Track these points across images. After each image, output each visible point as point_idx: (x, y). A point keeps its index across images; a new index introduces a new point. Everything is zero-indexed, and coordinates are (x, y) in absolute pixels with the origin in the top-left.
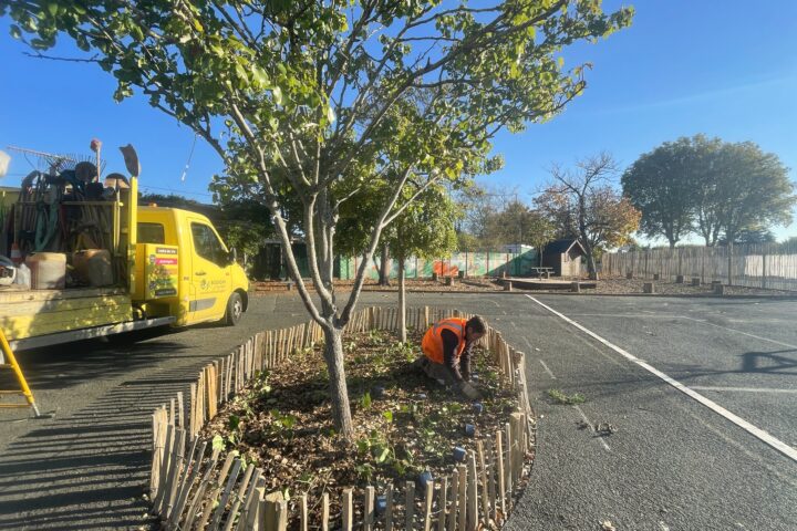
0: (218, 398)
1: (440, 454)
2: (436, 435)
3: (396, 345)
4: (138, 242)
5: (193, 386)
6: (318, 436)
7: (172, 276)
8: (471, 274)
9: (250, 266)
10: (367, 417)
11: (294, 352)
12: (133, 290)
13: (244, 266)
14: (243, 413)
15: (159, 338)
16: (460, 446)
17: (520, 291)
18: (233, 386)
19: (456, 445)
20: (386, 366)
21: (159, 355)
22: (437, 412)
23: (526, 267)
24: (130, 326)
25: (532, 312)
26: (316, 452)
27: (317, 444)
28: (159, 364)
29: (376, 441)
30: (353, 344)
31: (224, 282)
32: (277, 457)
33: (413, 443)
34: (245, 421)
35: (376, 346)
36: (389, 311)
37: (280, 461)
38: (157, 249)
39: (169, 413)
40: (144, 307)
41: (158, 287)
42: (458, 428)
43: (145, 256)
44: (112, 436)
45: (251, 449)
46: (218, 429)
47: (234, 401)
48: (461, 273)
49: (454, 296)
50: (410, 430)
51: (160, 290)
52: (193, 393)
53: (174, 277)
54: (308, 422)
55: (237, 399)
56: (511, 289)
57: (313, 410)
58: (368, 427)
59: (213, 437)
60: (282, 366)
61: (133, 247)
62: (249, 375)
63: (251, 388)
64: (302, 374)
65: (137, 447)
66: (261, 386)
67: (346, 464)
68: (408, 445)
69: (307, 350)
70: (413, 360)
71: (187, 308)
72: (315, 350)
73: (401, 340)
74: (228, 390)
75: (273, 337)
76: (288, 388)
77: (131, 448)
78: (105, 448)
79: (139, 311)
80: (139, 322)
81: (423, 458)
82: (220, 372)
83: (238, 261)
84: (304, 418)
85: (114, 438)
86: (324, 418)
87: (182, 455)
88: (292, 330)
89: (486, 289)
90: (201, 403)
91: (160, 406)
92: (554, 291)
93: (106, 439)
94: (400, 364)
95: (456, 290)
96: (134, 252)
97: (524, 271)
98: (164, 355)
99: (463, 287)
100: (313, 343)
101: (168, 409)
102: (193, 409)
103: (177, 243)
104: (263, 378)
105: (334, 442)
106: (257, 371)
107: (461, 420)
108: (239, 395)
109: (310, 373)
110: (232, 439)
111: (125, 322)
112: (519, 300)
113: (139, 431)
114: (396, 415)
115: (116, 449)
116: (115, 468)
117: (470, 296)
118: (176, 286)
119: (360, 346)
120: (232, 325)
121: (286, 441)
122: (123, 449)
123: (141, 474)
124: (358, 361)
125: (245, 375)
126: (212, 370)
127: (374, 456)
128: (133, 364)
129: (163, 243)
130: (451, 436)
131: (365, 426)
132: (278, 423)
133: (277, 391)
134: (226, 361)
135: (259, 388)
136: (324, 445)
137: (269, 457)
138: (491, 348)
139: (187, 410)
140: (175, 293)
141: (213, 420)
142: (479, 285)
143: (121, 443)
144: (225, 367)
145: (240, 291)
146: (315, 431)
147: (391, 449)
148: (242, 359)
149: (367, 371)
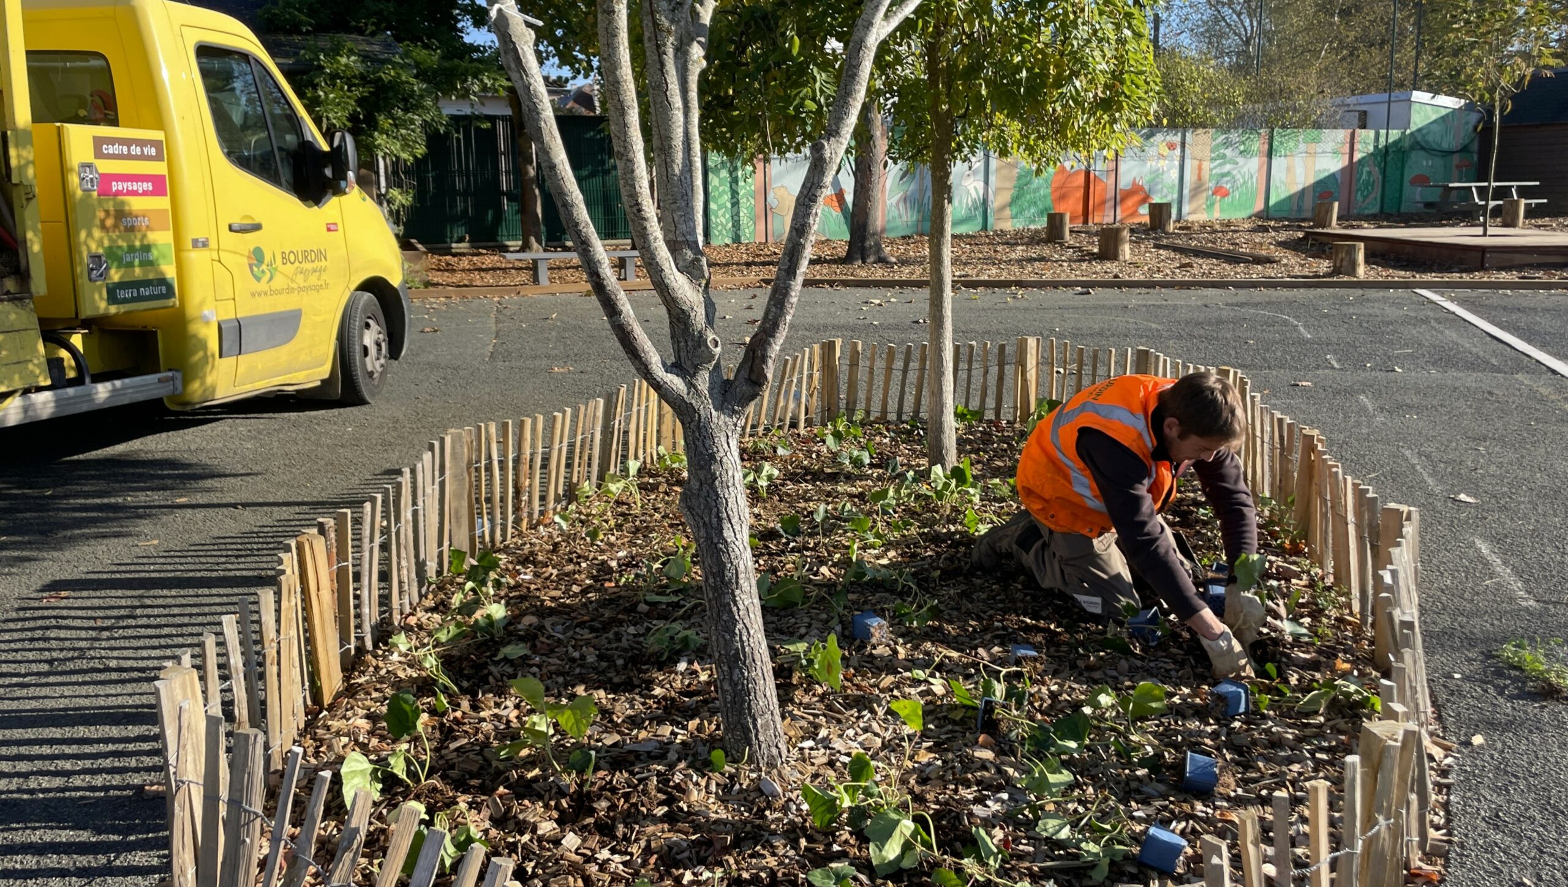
0: (344, 639)
1: (1092, 847)
2: (1075, 785)
3: (923, 476)
4: (36, 118)
5: (267, 596)
6: (671, 767)
7: (154, 237)
8: (1196, 213)
9: (401, 198)
10: (833, 715)
11: (571, 494)
12: (39, 284)
13: (380, 199)
14: (425, 686)
15: (135, 445)
16: (1165, 823)
17: (1399, 275)
18: (385, 600)
19: (1148, 820)
20: (888, 545)
21: (142, 498)
22: (1077, 706)
23: (1421, 180)
24: (44, 403)
25: (1445, 358)
26: (671, 818)
27: (672, 795)
28: (145, 526)
29: (868, 794)
30: (767, 468)
31: (321, 255)
32: (547, 827)
33: (994, 806)
34: (433, 712)
35: (849, 478)
36: (891, 354)
37: (557, 842)
38: (99, 142)
39: (203, 678)
40: (77, 340)
41: (115, 276)
42: (1155, 764)
43: (63, 170)
44: (41, 742)
45: (463, 802)
46: (352, 734)
47: (391, 648)
48: (1159, 212)
49: (1135, 298)
50: (984, 766)
51: (122, 285)
52: (268, 618)
53: (161, 238)
54: (635, 722)
55: (402, 642)
56: (1362, 271)
57: (649, 684)
58: (838, 744)
59: (340, 760)
60: (538, 540)
61: (25, 138)
62: (432, 567)
63: (441, 607)
64: (604, 569)
65: (117, 780)
66: (477, 603)
67: (772, 862)
68: (978, 810)
69: (615, 488)
70: (983, 529)
71: (213, 345)
72: (642, 487)
73: (938, 457)
74: (371, 613)
75: (503, 444)
76: (561, 611)
77: (99, 781)
78: (26, 775)
79: (64, 354)
80: (71, 391)
81: (1032, 857)
82: (342, 555)
83: (362, 182)
84: (623, 709)
85: (46, 750)
86: (691, 713)
87: (258, 807)
88: (563, 420)
89: (1257, 272)
90: (292, 654)
91: (177, 659)
92: (1540, 276)
93: (24, 750)
94: (936, 539)
95: (1138, 276)
96: (28, 154)
97: (1415, 196)
98: (156, 497)
99: (1168, 266)
100: (633, 466)
101: (201, 668)
102: (272, 670)
103: (159, 121)
104: (478, 574)
105: (727, 789)
106: (458, 555)
107: (1165, 737)
108: (407, 629)
109: (629, 563)
110: (399, 768)
111: (26, 392)
112: (1391, 312)
113: (115, 731)
114: (932, 710)
115: (58, 782)
116: (65, 836)
117: (1194, 297)
118: (170, 271)
119: (793, 477)
120: (361, 401)
121: (569, 780)
122: (77, 781)
123: (139, 858)
124: (792, 527)
125: (420, 566)
126: (319, 550)
127: (863, 839)
128: (65, 526)
129: (114, 122)
130: (1129, 791)
131: (826, 743)
132: (541, 723)
133: (529, 620)
134: (357, 522)
135: (467, 609)
136: (695, 796)
137: (522, 827)
138: (1281, 488)
139: (256, 672)
140: (170, 293)
141: (331, 708)
142: (1234, 259)
143: (68, 765)
144: (358, 538)
145: (375, 286)
146: (661, 752)
147: (918, 820)
148: (407, 514)
149: (822, 562)
